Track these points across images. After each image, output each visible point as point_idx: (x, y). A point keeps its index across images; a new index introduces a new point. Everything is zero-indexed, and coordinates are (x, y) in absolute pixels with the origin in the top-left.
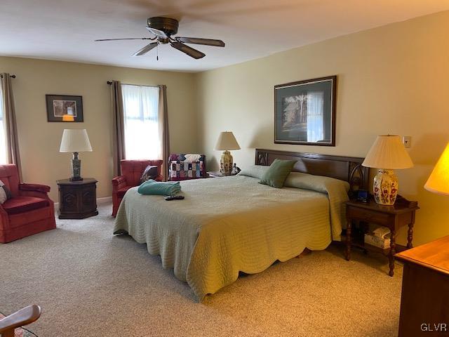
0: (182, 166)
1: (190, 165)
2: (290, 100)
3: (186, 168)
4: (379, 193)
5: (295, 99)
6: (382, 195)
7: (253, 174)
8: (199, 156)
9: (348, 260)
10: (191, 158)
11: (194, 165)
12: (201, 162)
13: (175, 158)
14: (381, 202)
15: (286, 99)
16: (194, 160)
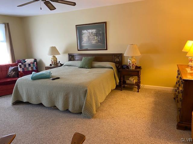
0: (25, 66)
1: (29, 65)
2: (85, 31)
3: (27, 66)
4: (131, 65)
5: (87, 31)
6: (132, 66)
7: (72, 65)
8: (33, 60)
9: (122, 90)
10: (29, 61)
11: (31, 65)
12: (35, 63)
13: (19, 62)
14: (132, 68)
15: (83, 31)
16: (31, 62)
